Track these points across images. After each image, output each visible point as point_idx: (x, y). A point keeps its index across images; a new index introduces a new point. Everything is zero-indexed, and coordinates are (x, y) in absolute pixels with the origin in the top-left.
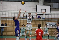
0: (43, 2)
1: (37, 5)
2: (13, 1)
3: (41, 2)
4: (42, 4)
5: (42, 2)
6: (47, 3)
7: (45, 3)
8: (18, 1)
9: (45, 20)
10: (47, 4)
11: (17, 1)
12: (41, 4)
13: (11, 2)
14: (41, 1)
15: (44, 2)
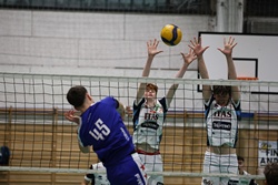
0: (241, 13)
1: (200, 33)
2: (51, 9)
3: (227, 16)
4: (236, 24)
5: (236, 16)
6: (264, 20)
7: (253, 20)
8: (81, 10)
9: (252, 127)
10: (267, 24)
11: (76, 10)
12: (227, 24)
13: (36, 13)
14: (227, 9)
15: (245, 15)
